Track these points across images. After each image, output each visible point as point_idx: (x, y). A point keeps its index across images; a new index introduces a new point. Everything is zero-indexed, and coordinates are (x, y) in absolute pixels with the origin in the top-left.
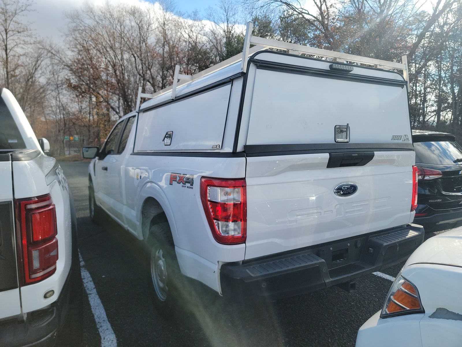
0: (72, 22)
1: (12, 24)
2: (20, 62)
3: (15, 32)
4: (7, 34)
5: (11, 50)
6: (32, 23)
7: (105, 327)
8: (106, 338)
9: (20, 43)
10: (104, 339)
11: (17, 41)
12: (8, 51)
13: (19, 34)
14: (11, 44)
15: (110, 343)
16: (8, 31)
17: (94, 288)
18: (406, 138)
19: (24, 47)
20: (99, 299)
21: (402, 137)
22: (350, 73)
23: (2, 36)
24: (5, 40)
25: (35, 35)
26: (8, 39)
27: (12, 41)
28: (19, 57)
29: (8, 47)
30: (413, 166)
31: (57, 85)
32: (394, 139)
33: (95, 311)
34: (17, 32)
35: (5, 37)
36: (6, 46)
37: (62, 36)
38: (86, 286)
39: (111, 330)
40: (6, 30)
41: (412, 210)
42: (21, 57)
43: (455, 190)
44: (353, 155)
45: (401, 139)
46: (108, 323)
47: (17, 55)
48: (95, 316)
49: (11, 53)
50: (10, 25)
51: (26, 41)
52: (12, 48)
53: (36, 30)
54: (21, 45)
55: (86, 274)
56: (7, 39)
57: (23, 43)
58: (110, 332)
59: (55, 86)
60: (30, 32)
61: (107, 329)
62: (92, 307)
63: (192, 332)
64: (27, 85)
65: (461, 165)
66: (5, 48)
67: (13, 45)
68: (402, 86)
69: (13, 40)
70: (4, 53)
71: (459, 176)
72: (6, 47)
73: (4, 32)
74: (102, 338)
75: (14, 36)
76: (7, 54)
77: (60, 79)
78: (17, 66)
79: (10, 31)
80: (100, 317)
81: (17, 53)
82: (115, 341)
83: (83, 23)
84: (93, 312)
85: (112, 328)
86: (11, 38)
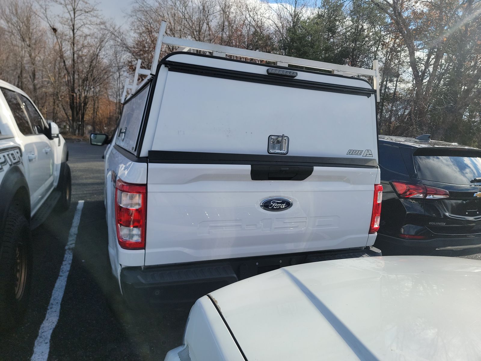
0: (135, 2)
1: (80, 4)
2: (86, 43)
3: (82, 12)
4: (74, 13)
5: (78, 29)
6: (98, 4)
7: (53, 310)
8: (49, 319)
9: (87, 24)
10: (47, 320)
11: (84, 21)
12: (75, 31)
13: (87, 14)
14: (78, 23)
15: (50, 324)
16: (76, 10)
17: (68, 271)
18: (368, 154)
19: (90, 27)
20: (66, 282)
21: (363, 152)
22: (294, 78)
23: (71, 16)
24: (73, 20)
25: (100, 16)
26: (76, 19)
27: (79, 21)
28: (85, 37)
29: (75, 27)
30: (375, 185)
31: (118, 67)
32: (351, 153)
33: (55, 293)
34: (84, 12)
35: (73, 16)
36: (73, 25)
37: (124, 17)
38: (63, 268)
39: (58, 313)
40: (74, 9)
41: (370, 232)
42: (88, 38)
43: (467, 213)
44: (283, 169)
45: (360, 154)
46: (59, 306)
47: (84, 35)
48: (52, 297)
49: (78, 33)
50: (79, 5)
51: (93, 21)
52: (79, 27)
53: (101, 10)
54: (87, 26)
55: (70, 256)
56: (74, 18)
57: (89, 23)
58: (56, 315)
59: (117, 68)
60: (95, 12)
61: (55, 311)
62: (54, 289)
63: (129, 326)
64: (90, 66)
65: (480, 186)
66: (72, 28)
67: (80, 25)
68: (368, 95)
69: (80, 19)
70: (72, 33)
71: (473, 198)
72: (74, 27)
73: (73, 11)
74: (46, 318)
75: (81, 16)
76: (74, 34)
77: (122, 60)
78: (83, 46)
79: (78, 10)
80: (56, 299)
81: (84, 33)
82: (56, 323)
83: (145, 4)
84: (53, 294)
85: (60, 310)
86: (79, 17)
